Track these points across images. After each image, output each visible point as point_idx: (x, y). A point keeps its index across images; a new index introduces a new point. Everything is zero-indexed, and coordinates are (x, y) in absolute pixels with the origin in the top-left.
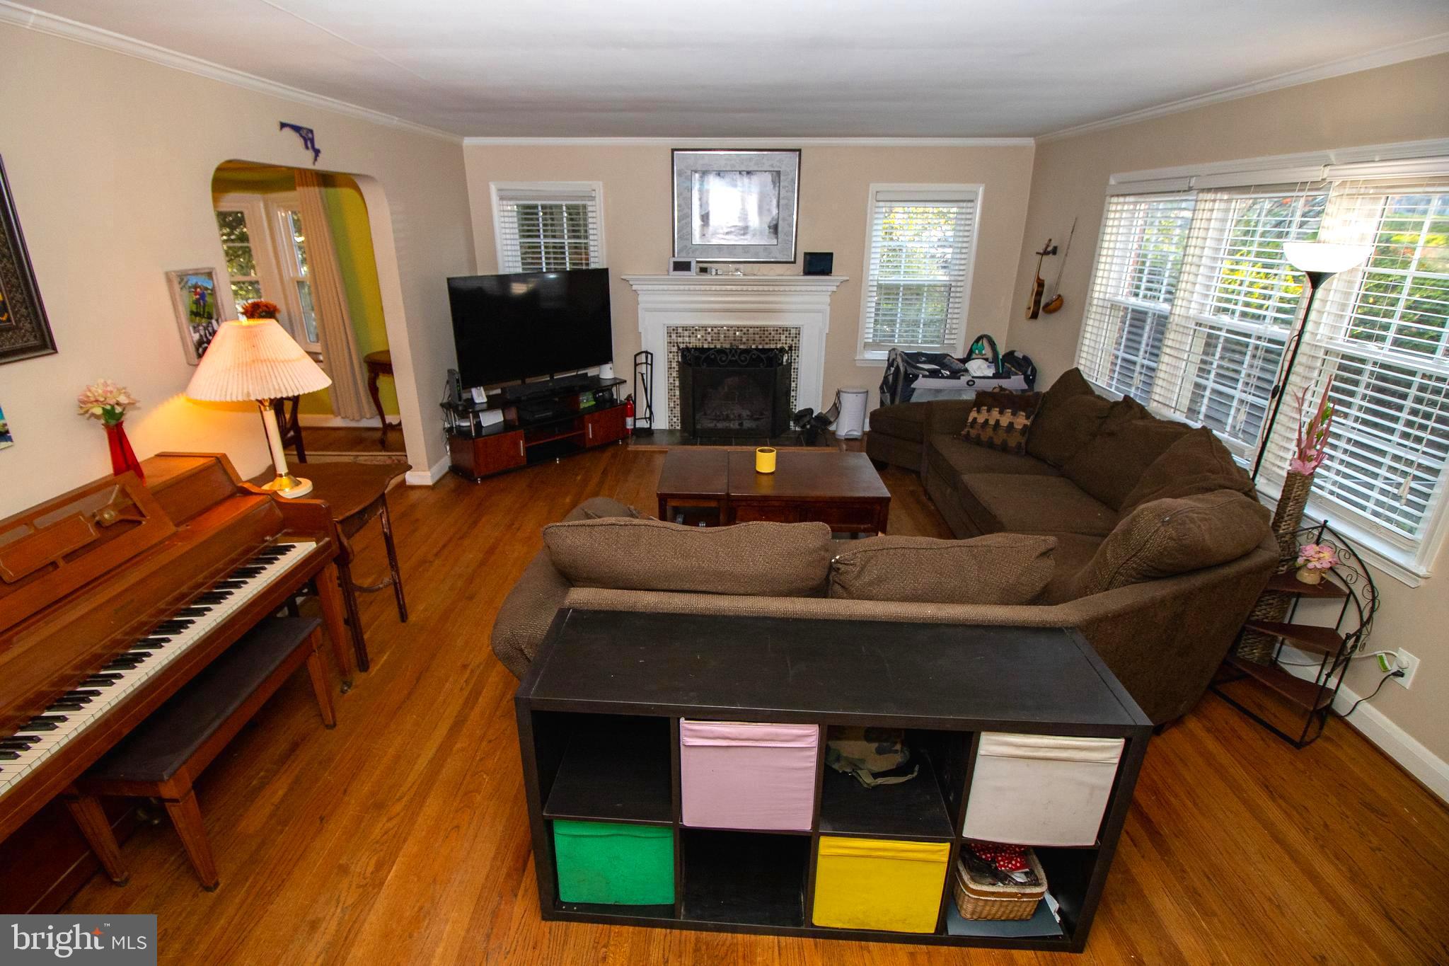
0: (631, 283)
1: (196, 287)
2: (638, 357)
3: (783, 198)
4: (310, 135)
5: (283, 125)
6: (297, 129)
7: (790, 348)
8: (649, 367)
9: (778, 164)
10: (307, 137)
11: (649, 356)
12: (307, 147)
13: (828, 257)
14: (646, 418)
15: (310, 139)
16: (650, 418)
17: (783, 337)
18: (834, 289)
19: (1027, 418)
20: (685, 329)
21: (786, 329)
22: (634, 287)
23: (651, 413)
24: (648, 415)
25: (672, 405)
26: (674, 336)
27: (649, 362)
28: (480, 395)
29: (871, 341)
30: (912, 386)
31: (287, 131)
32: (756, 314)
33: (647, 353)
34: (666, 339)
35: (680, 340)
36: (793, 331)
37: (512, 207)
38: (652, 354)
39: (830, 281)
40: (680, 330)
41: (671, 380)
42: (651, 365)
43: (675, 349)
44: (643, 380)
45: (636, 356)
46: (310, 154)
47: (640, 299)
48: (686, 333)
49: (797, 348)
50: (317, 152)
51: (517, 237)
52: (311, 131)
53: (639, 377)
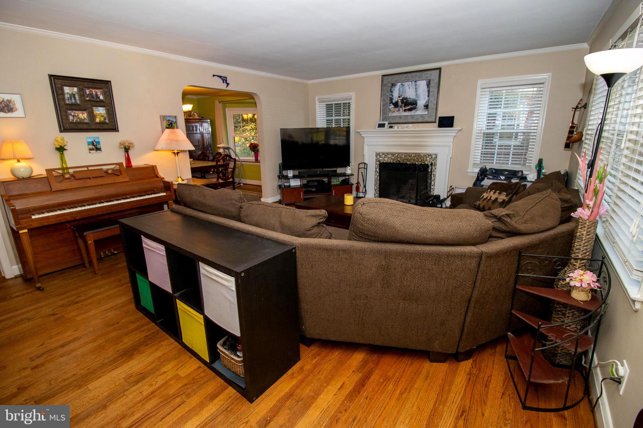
0: (361, 133)
1: (169, 120)
2: (360, 165)
3: (432, 92)
4: (225, 79)
5: (214, 76)
6: (220, 77)
7: (432, 164)
8: (366, 170)
9: (430, 76)
10: (224, 80)
11: (366, 165)
12: (224, 82)
13: (452, 118)
14: (363, 192)
15: (225, 80)
16: (365, 192)
17: (428, 159)
18: (455, 134)
19: (507, 196)
20: (383, 153)
21: (430, 155)
22: (362, 135)
23: (366, 190)
24: (364, 191)
25: (376, 188)
26: (378, 157)
27: (366, 168)
28: (290, 173)
29: (479, 162)
30: (482, 183)
31: (216, 77)
32: (415, 147)
33: (365, 164)
34: (375, 158)
35: (381, 159)
36: (434, 156)
37: (324, 105)
38: (367, 164)
39: (452, 130)
40: (381, 154)
41: (376, 177)
42: (367, 169)
43: (378, 163)
44: (362, 175)
45: (359, 164)
46: (225, 85)
47: (365, 140)
48: (383, 156)
49: (435, 164)
50: (228, 84)
51: (325, 116)
52: (226, 78)
53: (360, 174)
